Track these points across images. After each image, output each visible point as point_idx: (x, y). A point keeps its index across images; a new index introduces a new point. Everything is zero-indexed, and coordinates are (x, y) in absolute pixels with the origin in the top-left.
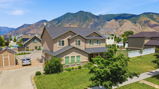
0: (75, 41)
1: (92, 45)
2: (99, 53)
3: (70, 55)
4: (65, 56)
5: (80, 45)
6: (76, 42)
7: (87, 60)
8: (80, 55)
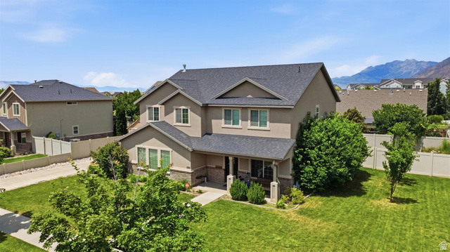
0: (175, 111)
1: (231, 126)
2: (231, 155)
3: (146, 145)
4: (137, 146)
5: (187, 122)
6: (177, 112)
7: (188, 168)
8: (170, 150)
